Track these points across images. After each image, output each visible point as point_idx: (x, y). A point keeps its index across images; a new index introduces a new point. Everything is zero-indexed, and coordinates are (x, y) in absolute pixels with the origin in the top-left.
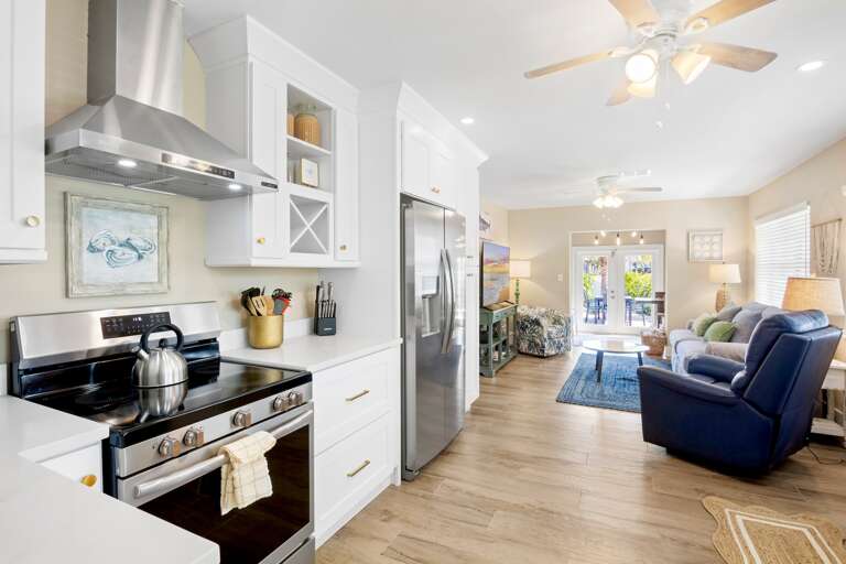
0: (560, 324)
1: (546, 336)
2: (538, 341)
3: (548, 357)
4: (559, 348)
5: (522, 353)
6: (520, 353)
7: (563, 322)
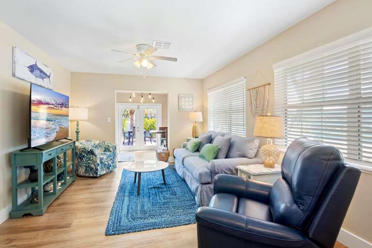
0: (109, 151)
1: (98, 162)
2: (93, 166)
3: (101, 176)
4: (108, 168)
5: (81, 176)
6: (79, 176)
7: (111, 149)
